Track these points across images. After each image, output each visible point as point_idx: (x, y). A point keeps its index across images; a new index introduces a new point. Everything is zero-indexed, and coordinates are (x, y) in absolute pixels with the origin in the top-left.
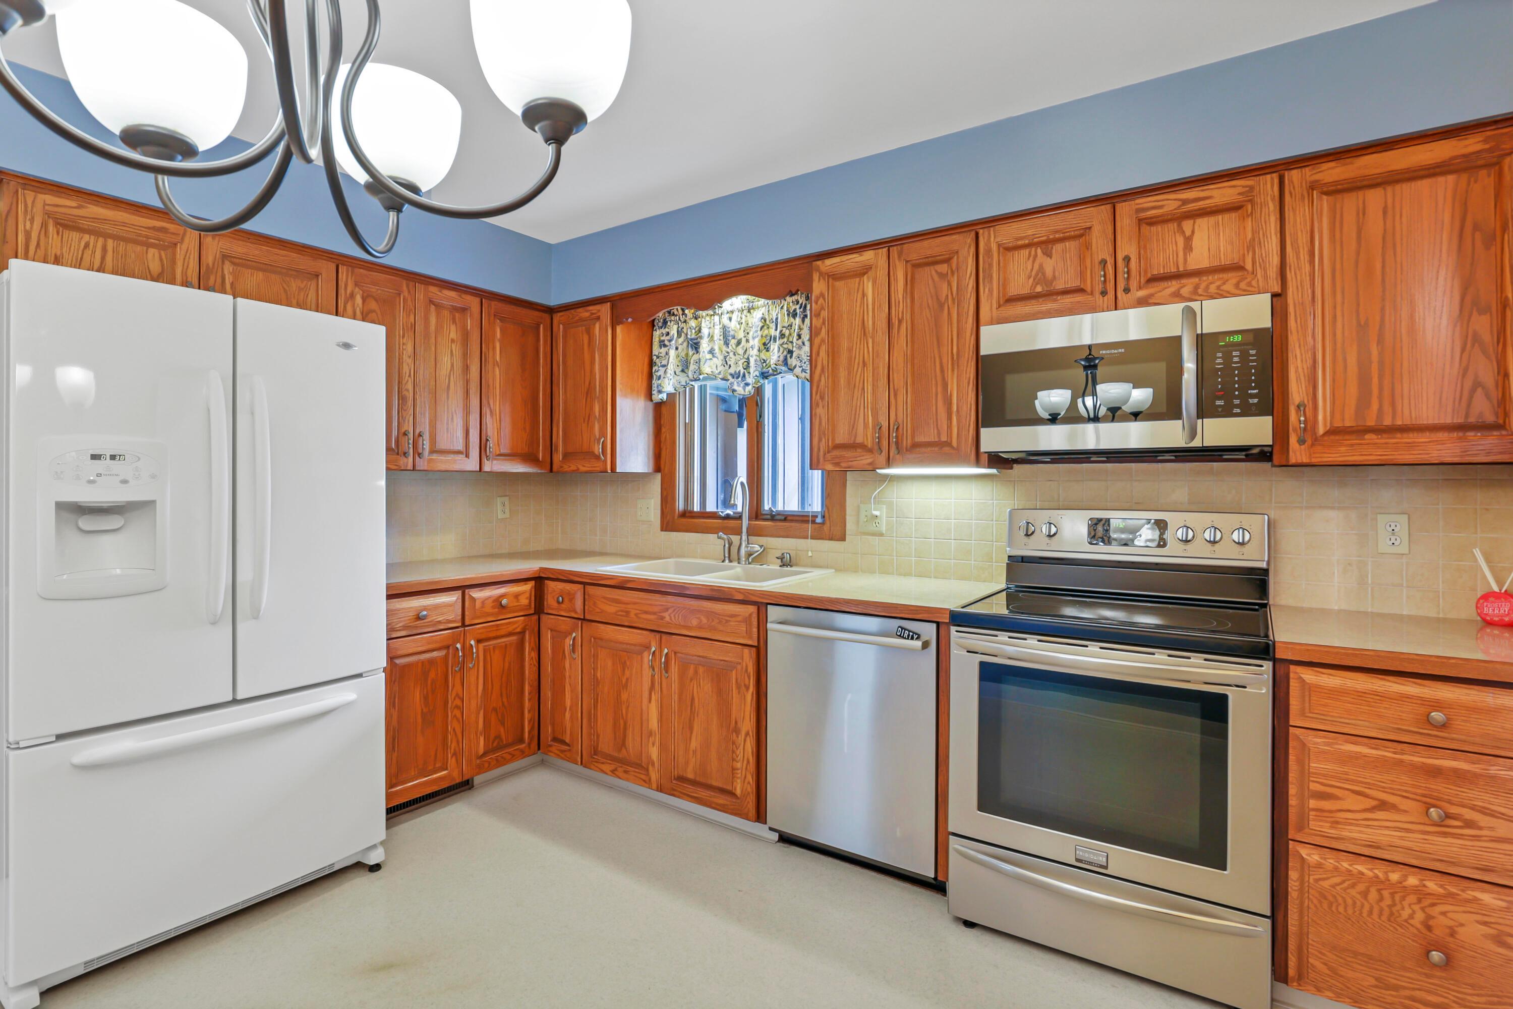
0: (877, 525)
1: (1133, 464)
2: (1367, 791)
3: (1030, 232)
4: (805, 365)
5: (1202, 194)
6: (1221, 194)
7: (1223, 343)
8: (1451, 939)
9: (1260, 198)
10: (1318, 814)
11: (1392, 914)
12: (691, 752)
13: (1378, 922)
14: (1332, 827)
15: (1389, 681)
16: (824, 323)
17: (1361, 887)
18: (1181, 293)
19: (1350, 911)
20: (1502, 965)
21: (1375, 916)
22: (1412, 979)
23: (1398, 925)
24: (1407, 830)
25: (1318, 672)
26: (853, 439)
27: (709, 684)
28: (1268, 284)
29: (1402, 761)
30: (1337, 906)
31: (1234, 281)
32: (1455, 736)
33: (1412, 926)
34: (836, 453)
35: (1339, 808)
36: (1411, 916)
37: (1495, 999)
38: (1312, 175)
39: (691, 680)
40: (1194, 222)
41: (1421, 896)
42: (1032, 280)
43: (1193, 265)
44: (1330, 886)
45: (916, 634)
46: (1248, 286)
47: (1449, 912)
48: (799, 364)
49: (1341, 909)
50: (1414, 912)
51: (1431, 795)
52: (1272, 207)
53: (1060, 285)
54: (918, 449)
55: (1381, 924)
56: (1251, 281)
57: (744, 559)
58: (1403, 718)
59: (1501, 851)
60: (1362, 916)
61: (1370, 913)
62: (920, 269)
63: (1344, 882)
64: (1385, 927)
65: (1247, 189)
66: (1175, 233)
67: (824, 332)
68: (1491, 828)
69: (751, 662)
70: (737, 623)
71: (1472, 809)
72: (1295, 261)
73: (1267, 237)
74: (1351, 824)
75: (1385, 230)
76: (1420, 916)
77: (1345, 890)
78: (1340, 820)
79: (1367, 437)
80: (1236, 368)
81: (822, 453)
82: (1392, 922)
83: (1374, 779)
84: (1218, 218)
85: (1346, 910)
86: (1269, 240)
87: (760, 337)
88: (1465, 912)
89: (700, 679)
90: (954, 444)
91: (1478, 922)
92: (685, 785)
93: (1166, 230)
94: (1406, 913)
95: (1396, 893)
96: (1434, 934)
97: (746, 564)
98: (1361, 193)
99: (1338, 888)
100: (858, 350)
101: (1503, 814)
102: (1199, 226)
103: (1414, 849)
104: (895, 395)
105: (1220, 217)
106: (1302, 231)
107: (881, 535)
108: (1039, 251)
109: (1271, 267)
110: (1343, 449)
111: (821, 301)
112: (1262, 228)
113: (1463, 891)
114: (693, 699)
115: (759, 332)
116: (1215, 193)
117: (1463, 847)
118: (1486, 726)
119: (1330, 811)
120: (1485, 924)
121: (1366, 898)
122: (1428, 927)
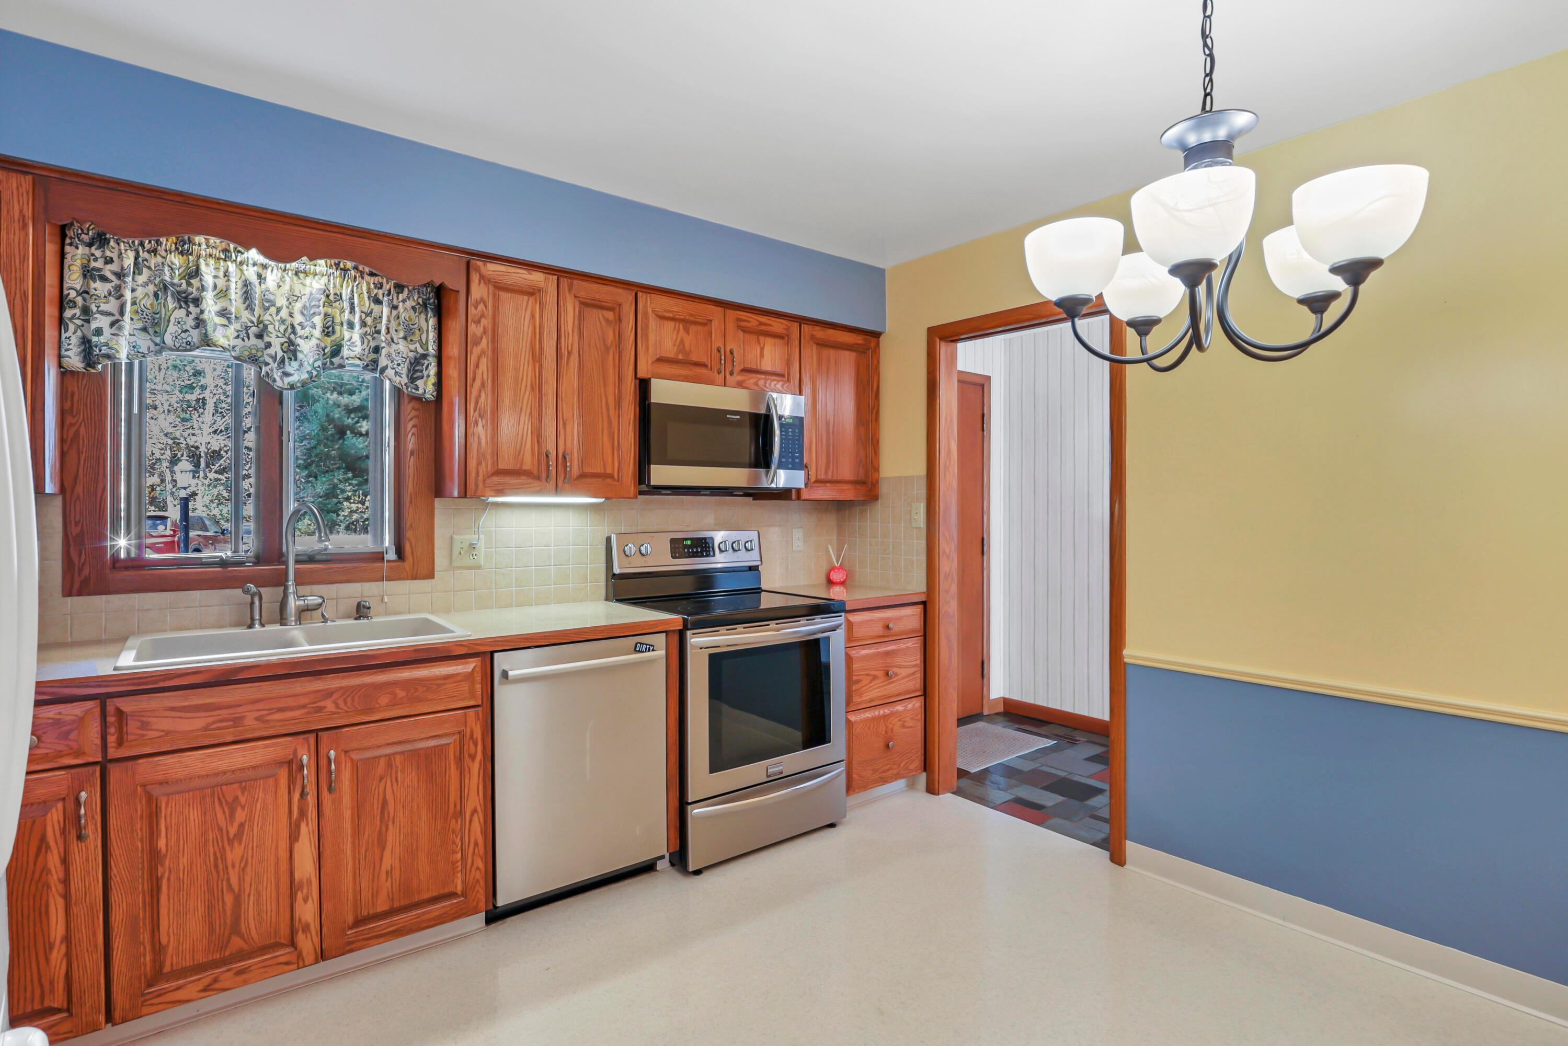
0: (475, 557)
1: (684, 497)
2: (869, 672)
3: (675, 309)
4: (400, 368)
5: (769, 322)
6: (778, 326)
8: (891, 734)
9: (792, 336)
10: (856, 692)
11: (877, 733)
12: (383, 876)
14: (859, 697)
16: (485, 332)
21: (872, 737)
22: (881, 762)
24: (880, 687)
25: (855, 614)
26: (518, 466)
27: (414, 774)
28: (795, 389)
29: (879, 652)
30: (861, 740)
31: (782, 383)
32: (892, 634)
33: (881, 735)
34: (496, 479)
35: (862, 686)
38: (812, 332)
39: (381, 779)
40: (765, 339)
41: (884, 718)
42: (676, 347)
43: (764, 367)
44: (859, 730)
45: (652, 646)
47: (891, 721)
48: (390, 365)
50: (882, 727)
51: (886, 666)
52: (796, 344)
53: (694, 358)
54: (584, 480)
56: (788, 386)
57: (293, 619)
60: (869, 740)
62: (589, 309)
63: (863, 725)
64: (874, 741)
65: (787, 327)
66: (756, 342)
67: (484, 341)
69: (478, 726)
70: (454, 685)
72: (805, 379)
73: (794, 362)
74: (865, 692)
76: (884, 728)
77: (863, 729)
78: (862, 692)
79: (827, 485)
80: (790, 439)
81: (481, 477)
82: (877, 737)
83: (871, 665)
84: (775, 341)
85: (864, 740)
87: (322, 315)
88: (895, 718)
89: (396, 772)
90: (616, 476)
92: (371, 926)
93: (752, 338)
94: (880, 730)
95: (878, 721)
96: (886, 735)
97: (296, 625)
98: (828, 350)
100: (525, 371)
102: (767, 342)
103: (881, 695)
104: (564, 425)
107: (479, 567)
108: (681, 327)
109: (796, 379)
111: (481, 307)
112: (792, 355)
113: (895, 708)
114: (385, 803)
115: (321, 308)
116: (774, 324)
117: (893, 687)
118: (900, 626)
119: (860, 689)
120: (900, 720)
121: (869, 729)
122: (886, 732)
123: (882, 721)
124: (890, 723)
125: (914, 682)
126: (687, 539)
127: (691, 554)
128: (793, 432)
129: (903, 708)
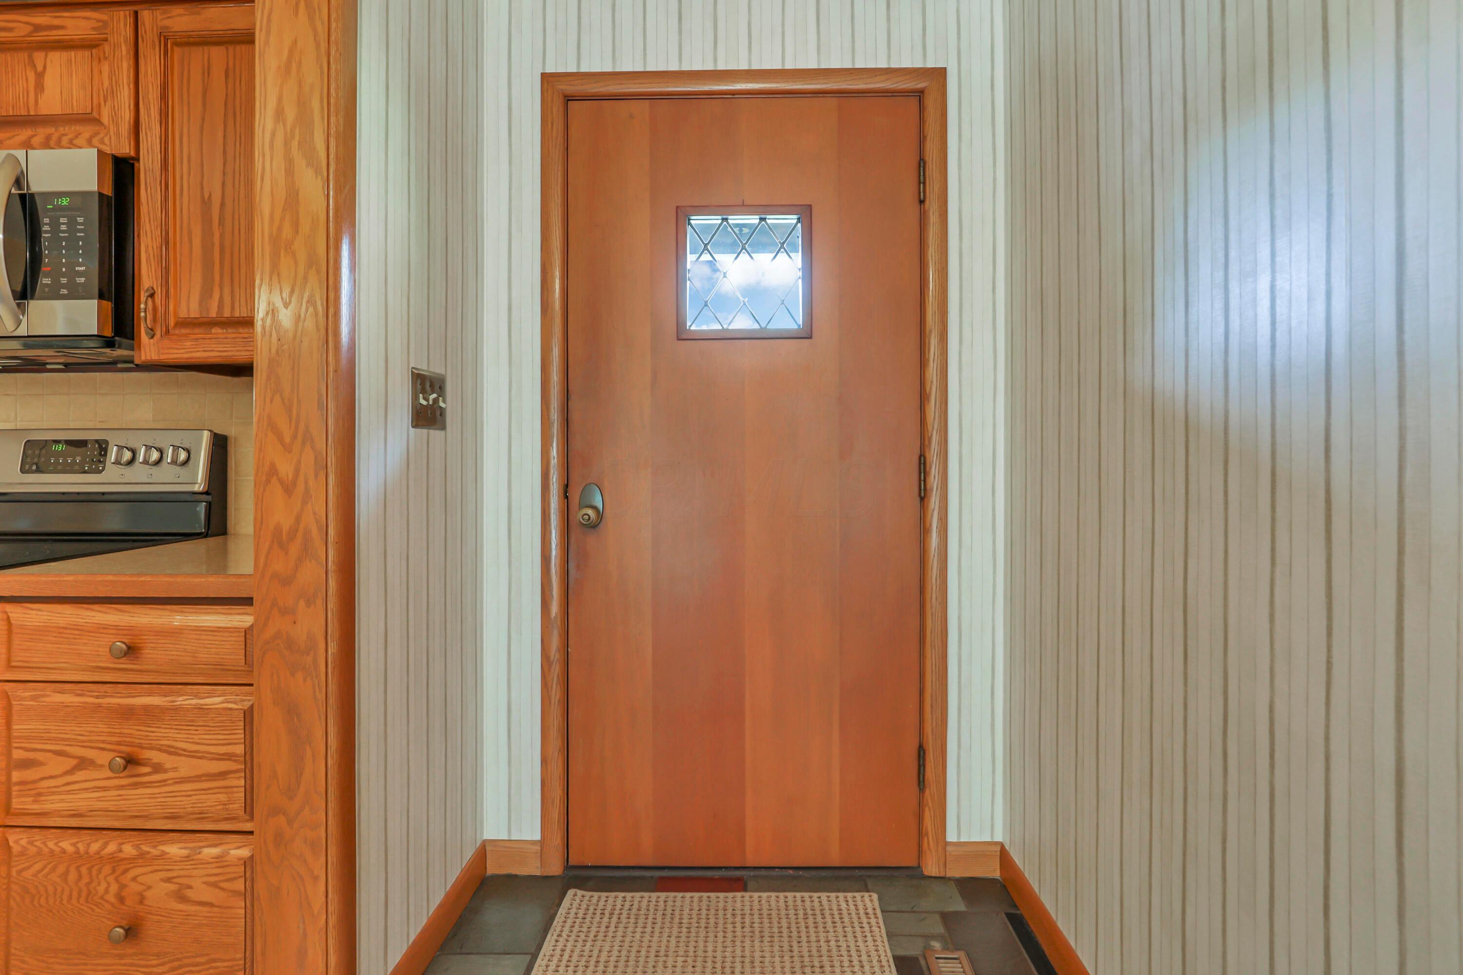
2: (67, 749)
5: (56, 22)
6: (79, 25)
7: (51, 207)
8: (141, 907)
9: (114, 37)
10: (22, 788)
11: (89, 893)
13: (77, 907)
14: (35, 801)
15: (93, 610)
17: (61, 869)
18: (32, 143)
19: (51, 902)
20: (181, 923)
21: (74, 901)
22: (106, 965)
23: (94, 905)
24: (105, 789)
25: (27, 608)
28: (120, 142)
29: (99, 706)
30: (39, 898)
31: (87, 135)
32: (147, 667)
33: (107, 901)
35: (42, 776)
36: (107, 891)
37: (176, 964)
38: (162, 19)
40: (46, 56)
41: (115, 864)
43: (44, 110)
44: (32, 875)
46: (100, 144)
47: (139, 876)
49: (43, 901)
50: (109, 884)
51: (125, 741)
52: (125, 50)
55: (80, 909)
56: (103, 138)
58: (101, 653)
59: (183, 793)
60: (63, 904)
61: (70, 898)
63: (45, 867)
64: (83, 910)
65: (101, 24)
66: (25, 65)
68: (175, 769)
71: (160, 750)
72: (146, 119)
73: (119, 86)
74: (53, 793)
75: (227, 95)
76: (114, 888)
77: (46, 876)
78: (42, 791)
79: (213, 331)
80: (64, 238)
82: (91, 903)
83: (74, 732)
84: (71, 55)
85: (47, 902)
86: (122, 90)
88: (152, 872)
91: (162, 880)
93: (16, 60)
94: (101, 889)
95: (93, 866)
96: (126, 905)
98: (206, 48)
99: (40, 876)
101: (184, 750)
102: (51, 61)
103: (110, 809)
105: (73, 53)
106: (153, 84)
109: (123, 122)
110: (188, 344)
112: (115, 74)
113: (155, 847)
116: (68, 23)
117: (152, 796)
118: (171, 651)
119: (34, 782)
120: (168, 880)
121: (65, 880)
122: (121, 900)
123: (107, 869)
124: (134, 879)
125: (223, 797)
126: (57, 442)
127: (60, 467)
128: (72, 223)
129: (185, 852)
